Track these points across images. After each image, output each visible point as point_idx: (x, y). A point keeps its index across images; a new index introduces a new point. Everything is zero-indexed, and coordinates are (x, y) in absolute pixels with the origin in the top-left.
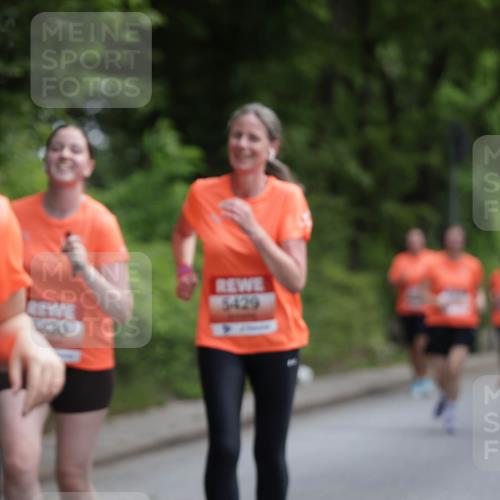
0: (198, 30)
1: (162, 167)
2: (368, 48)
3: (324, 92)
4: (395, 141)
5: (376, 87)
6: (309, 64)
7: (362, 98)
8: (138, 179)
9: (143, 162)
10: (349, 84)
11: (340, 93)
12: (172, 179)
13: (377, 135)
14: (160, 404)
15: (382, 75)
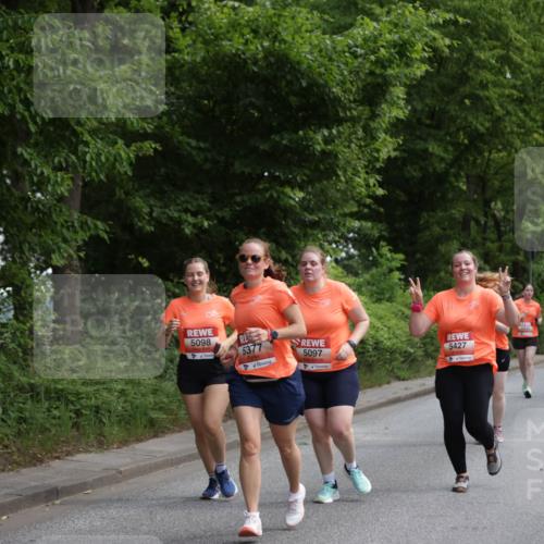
0: (403, 197)
1: (386, 265)
2: (487, 203)
3: (465, 225)
4: (501, 249)
5: (491, 223)
6: (457, 212)
7: (484, 228)
8: (374, 270)
9: (375, 263)
10: (477, 222)
11: (472, 223)
12: (391, 270)
13: (492, 246)
14: (388, 383)
15: (494, 216)
